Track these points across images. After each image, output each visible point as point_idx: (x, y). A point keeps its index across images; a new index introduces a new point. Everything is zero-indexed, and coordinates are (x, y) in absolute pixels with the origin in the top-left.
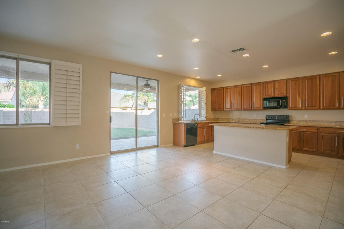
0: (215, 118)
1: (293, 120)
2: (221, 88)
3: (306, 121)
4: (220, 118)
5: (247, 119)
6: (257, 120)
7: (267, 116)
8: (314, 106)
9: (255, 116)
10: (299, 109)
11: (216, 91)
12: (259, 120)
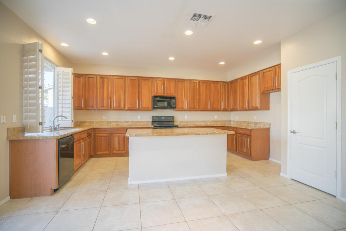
0: (77, 122)
1: (176, 121)
2: (93, 76)
3: (186, 122)
4: (86, 121)
5: (129, 122)
6: (141, 122)
7: (153, 117)
8: (195, 107)
9: (139, 117)
10: (185, 110)
11: (81, 79)
12: (144, 122)
